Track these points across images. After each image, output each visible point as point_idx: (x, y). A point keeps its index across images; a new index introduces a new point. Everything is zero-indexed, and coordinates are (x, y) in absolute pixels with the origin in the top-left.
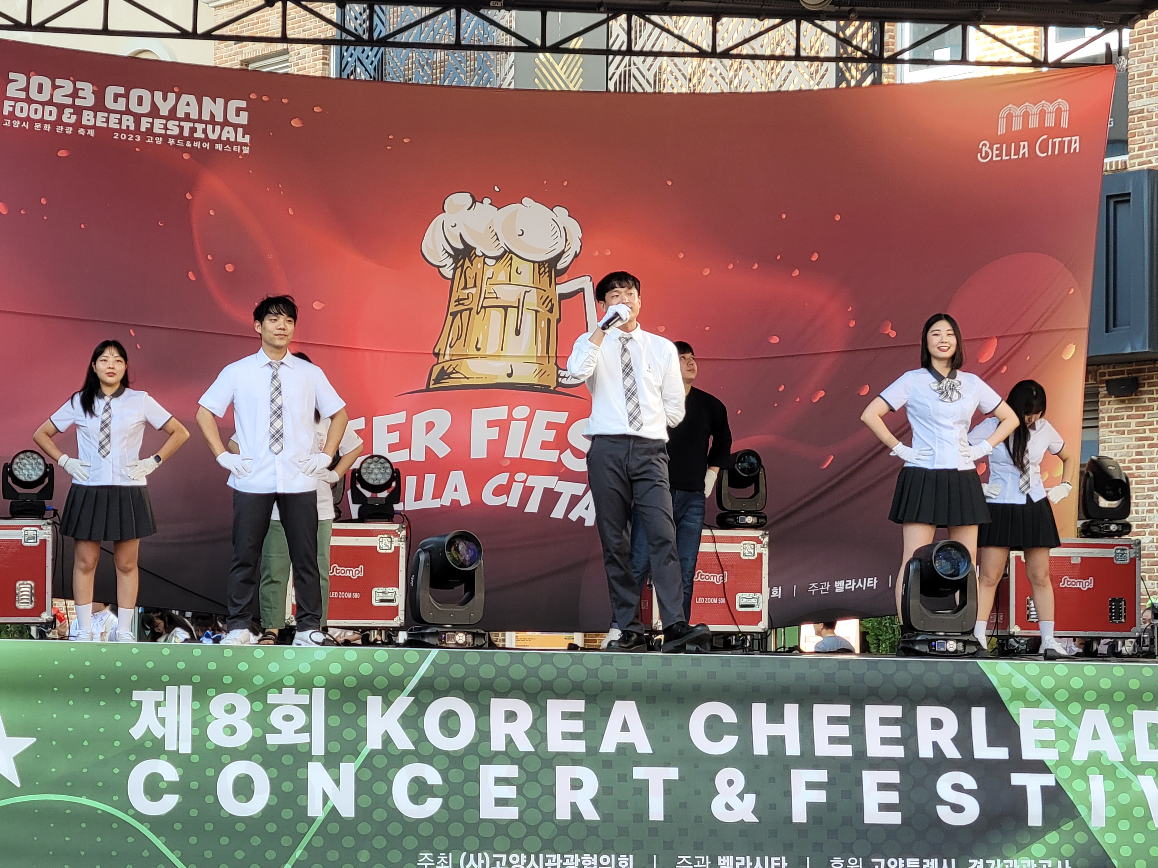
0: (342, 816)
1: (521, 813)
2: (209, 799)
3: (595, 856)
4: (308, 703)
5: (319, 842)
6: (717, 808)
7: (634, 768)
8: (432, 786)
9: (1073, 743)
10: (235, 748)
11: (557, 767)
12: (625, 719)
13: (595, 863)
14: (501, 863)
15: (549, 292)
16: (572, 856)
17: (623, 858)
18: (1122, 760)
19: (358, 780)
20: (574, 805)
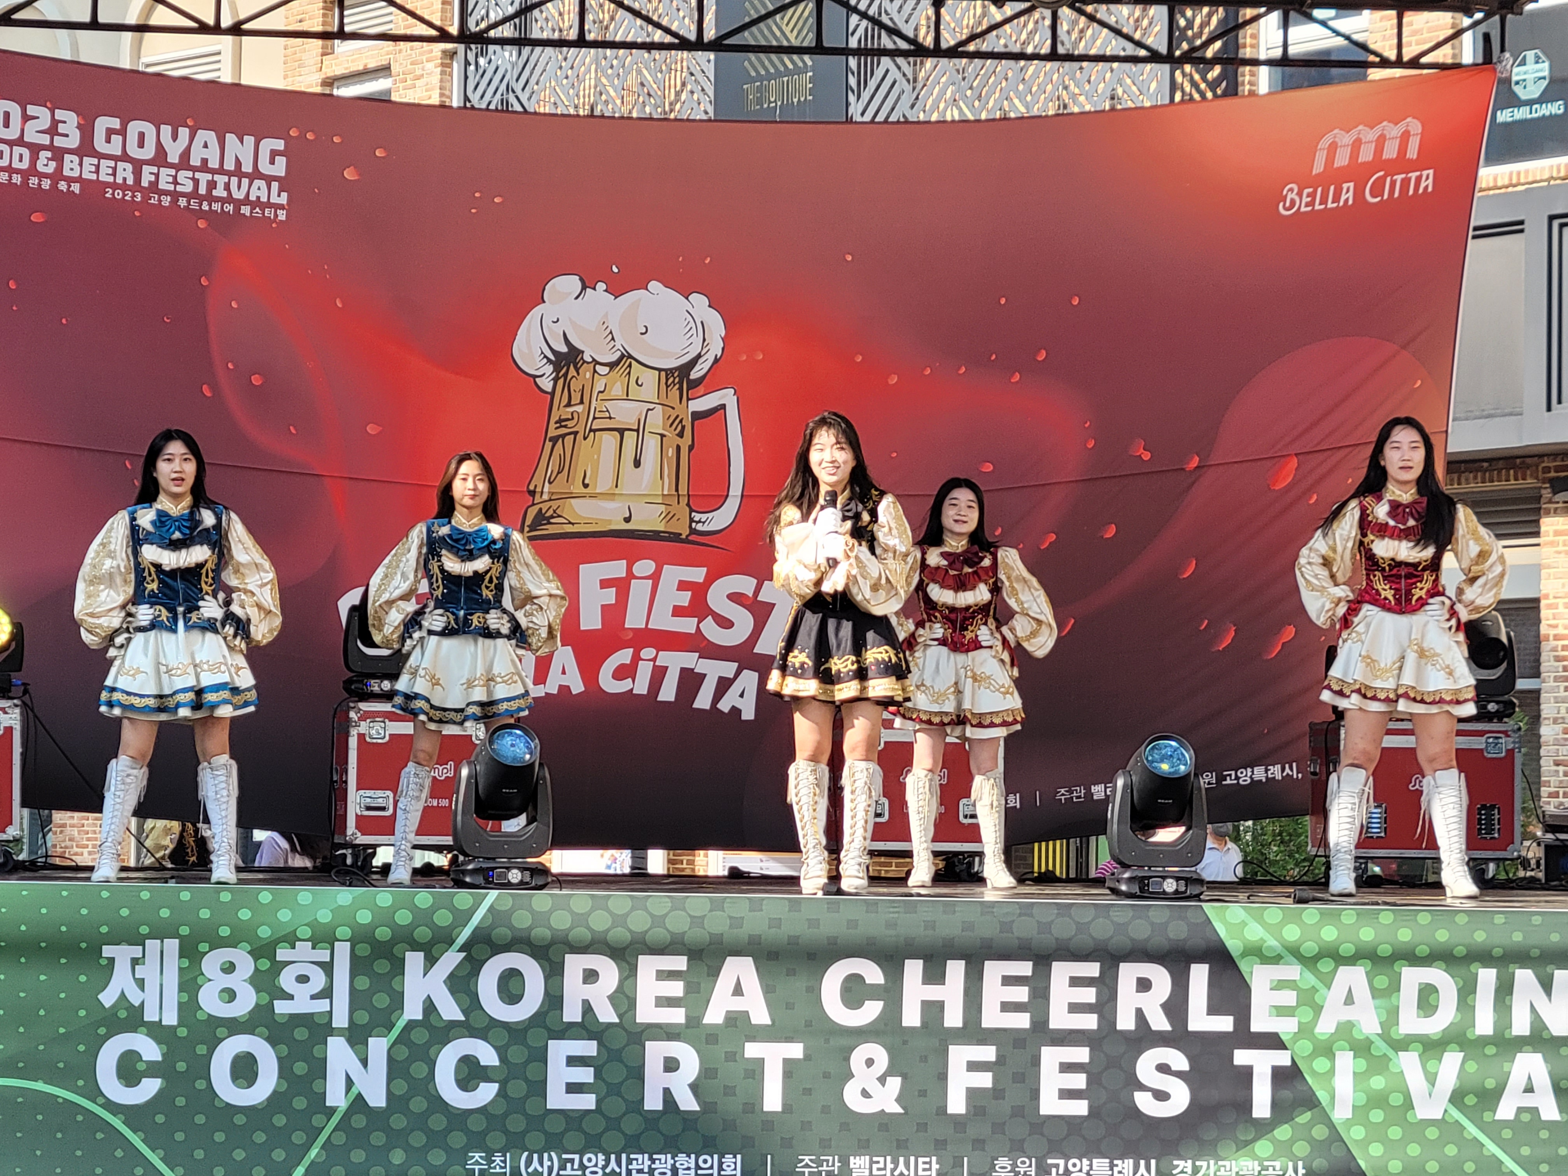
0: (371, 1105)
1: (598, 1102)
2: (201, 1085)
3: (693, 1156)
4: (328, 960)
5: (340, 1139)
6: (852, 1097)
7: (747, 1044)
8: (486, 1067)
9: (1318, 1009)
10: (234, 1019)
11: (647, 1043)
12: (738, 979)
13: (693, 1165)
14: (573, 1165)
15: (679, 410)
16: (663, 1157)
17: (728, 1159)
18: (1380, 1032)
19: (391, 1060)
20: (667, 1092)
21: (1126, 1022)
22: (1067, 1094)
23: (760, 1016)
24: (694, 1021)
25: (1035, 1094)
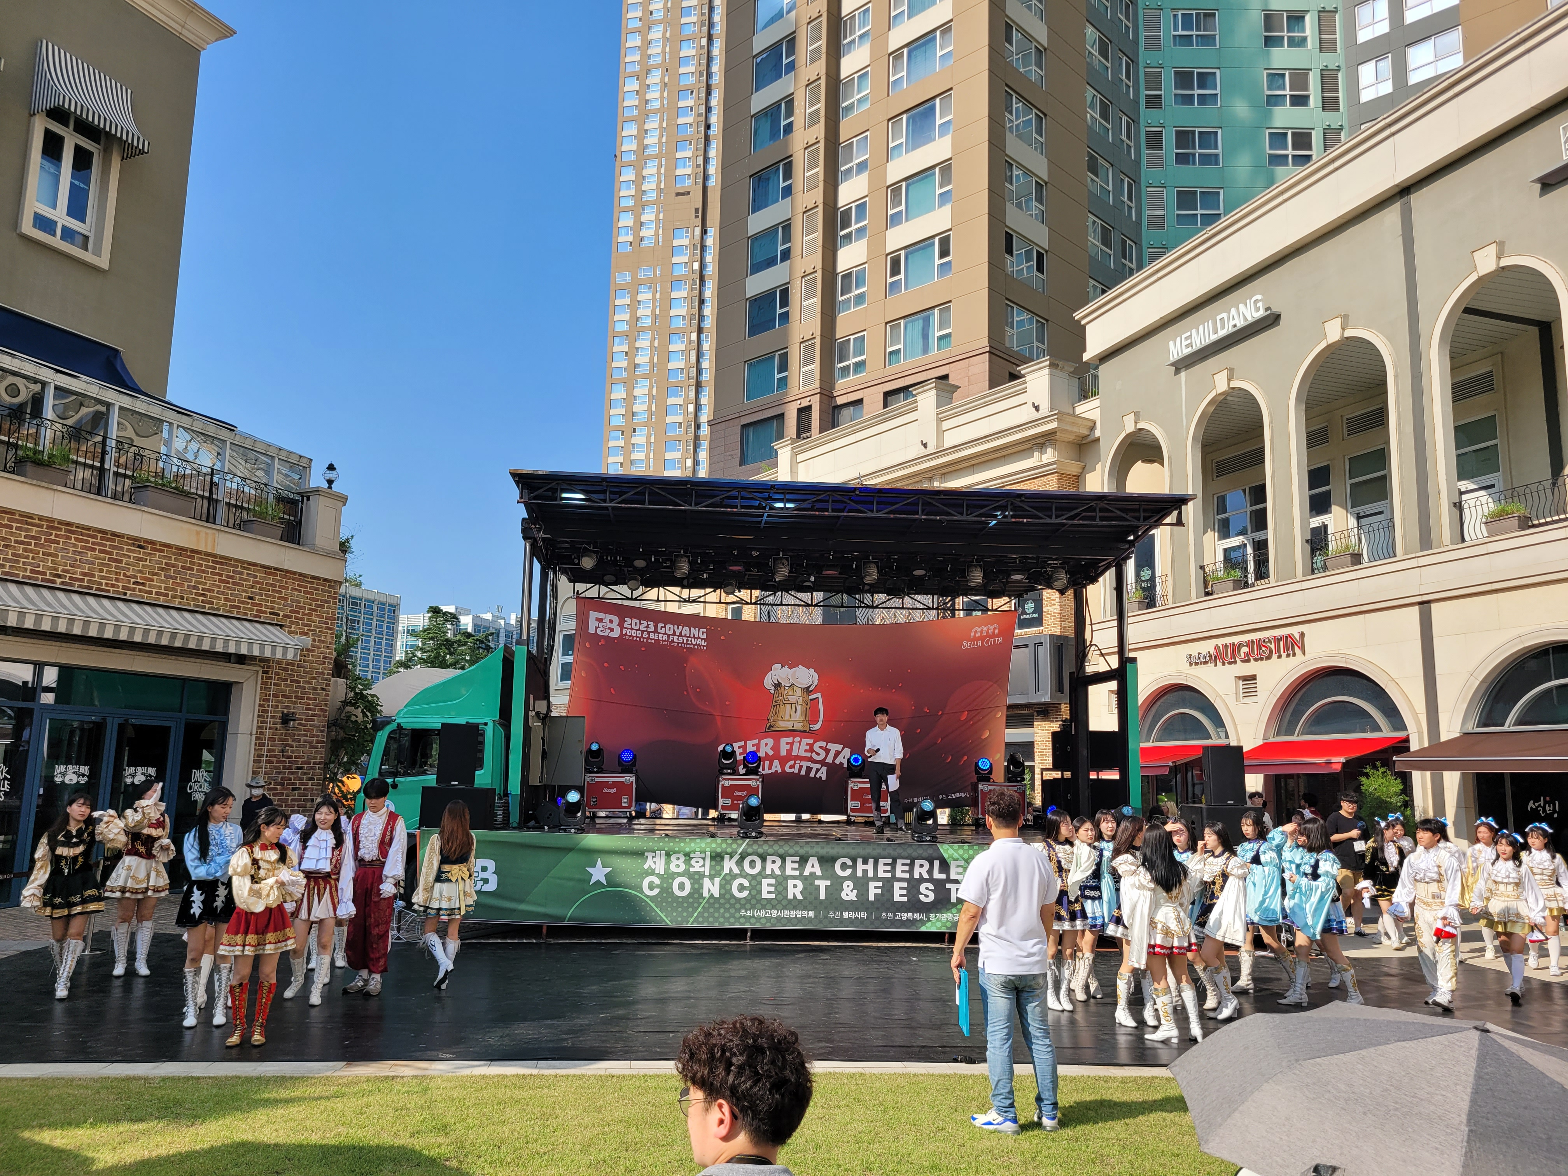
0: (715, 896)
4: (704, 857)
6: (844, 896)
7: (815, 881)
11: (789, 880)
12: (813, 863)
19: (720, 884)
20: (794, 894)
21: (917, 876)
22: (901, 895)
23: (819, 873)
24: (801, 874)
25: (893, 896)
